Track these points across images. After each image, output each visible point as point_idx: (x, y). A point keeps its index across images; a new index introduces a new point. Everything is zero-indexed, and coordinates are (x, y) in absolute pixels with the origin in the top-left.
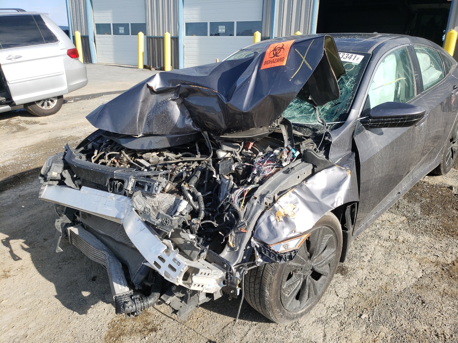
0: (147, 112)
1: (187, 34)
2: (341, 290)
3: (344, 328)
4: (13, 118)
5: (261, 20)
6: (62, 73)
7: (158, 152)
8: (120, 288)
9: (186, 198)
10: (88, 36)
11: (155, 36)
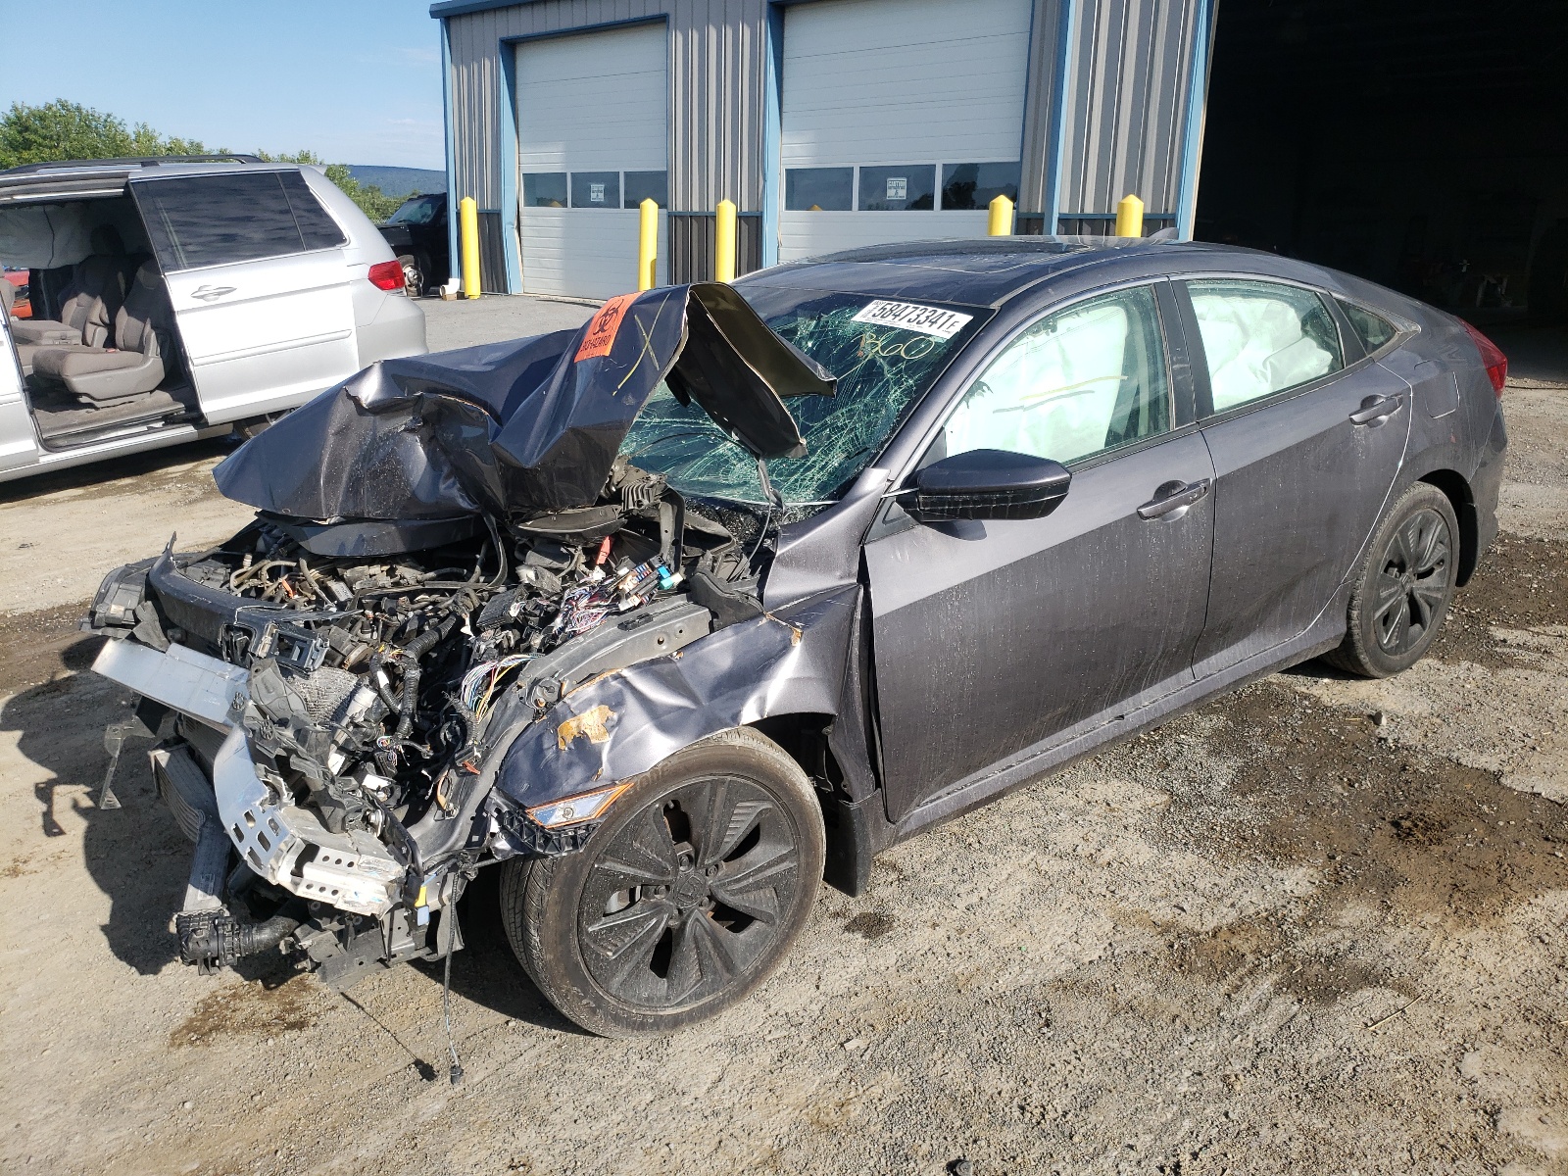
0: (351, 461)
1: (790, 206)
2: (837, 976)
3: (781, 1068)
4: (206, 461)
5: (1018, 159)
6: (347, 333)
7: (386, 565)
8: (199, 898)
9: (374, 684)
10: (500, 210)
11: (694, 210)
